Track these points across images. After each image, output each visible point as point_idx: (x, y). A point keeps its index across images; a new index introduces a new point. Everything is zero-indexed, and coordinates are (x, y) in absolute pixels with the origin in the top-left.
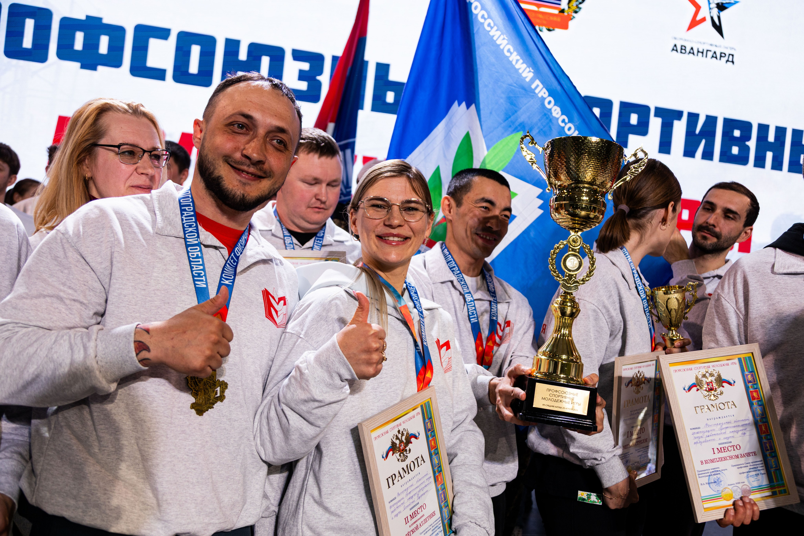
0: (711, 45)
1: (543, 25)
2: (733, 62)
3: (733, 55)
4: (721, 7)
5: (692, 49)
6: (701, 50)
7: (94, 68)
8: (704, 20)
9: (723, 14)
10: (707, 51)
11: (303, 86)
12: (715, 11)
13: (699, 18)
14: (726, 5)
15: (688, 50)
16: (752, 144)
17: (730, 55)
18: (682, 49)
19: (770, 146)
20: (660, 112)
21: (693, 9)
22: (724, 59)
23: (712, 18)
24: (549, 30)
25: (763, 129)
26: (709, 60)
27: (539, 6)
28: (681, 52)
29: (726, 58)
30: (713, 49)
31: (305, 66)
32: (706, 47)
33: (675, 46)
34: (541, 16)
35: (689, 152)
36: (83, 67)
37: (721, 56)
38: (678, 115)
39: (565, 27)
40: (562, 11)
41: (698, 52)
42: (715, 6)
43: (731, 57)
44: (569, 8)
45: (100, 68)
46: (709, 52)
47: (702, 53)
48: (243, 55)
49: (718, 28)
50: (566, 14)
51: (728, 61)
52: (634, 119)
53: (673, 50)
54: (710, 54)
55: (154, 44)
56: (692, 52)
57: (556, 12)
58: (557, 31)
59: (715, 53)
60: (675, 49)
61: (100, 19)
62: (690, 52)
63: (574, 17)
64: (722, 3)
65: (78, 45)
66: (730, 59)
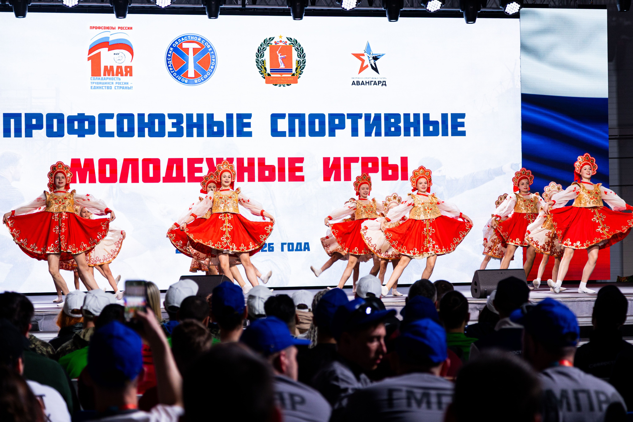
0: (373, 78)
1: (285, 83)
2: (385, 85)
3: (385, 82)
4: (375, 58)
5: (363, 82)
6: (367, 82)
7: (84, 136)
8: (367, 66)
9: (377, 62)
10: (371, 81)
11: (175, 130)
12: (372, 61)
13: (364, 65)
14: (378, 57)
15: (360, 83)
16: (402, 125)
17: (383, 81)
18: (357, 83)
19: (412, 125)
20: (349, 116)
21: (361, 62)
22: (380, 85)
23: (371, 65)
24: (288, 85)
25: (407, 116)
26: (373, 87)
27: (281, 75)
28: (357, 85)
29: (382, 83)
30: (374, 80)
31: (175, 121)
32: (370, 80)
33: (354, 82)
34: (283, 79)
35: (368, 134)
36: (79, 136)
37: (379, 83)
38: (360, 116)
39: (296, 82)
40: (294, 75)
41: (366, 83)
42: (372, 58)
43: (384, 82)
44: (296, 72)
45: (86, 135)
46: (372, 82)
47: (369, 83)
48: (146, 120)
49: (375, 69)
50: (295, 76)
51: (382, 85)
52: (337, 122)
53: (353, 84)
54: (373, 83)
55: (108, 121)
56: (363, 83)
57: (290, 75)
58: (293, 85)
59: (375, 82)
60: (353, 83)
61: (84, 114)
62: (362, 84)
63: (300, 77)
64: (376, 56)
65: (76, 127)
66: (384, 84)
